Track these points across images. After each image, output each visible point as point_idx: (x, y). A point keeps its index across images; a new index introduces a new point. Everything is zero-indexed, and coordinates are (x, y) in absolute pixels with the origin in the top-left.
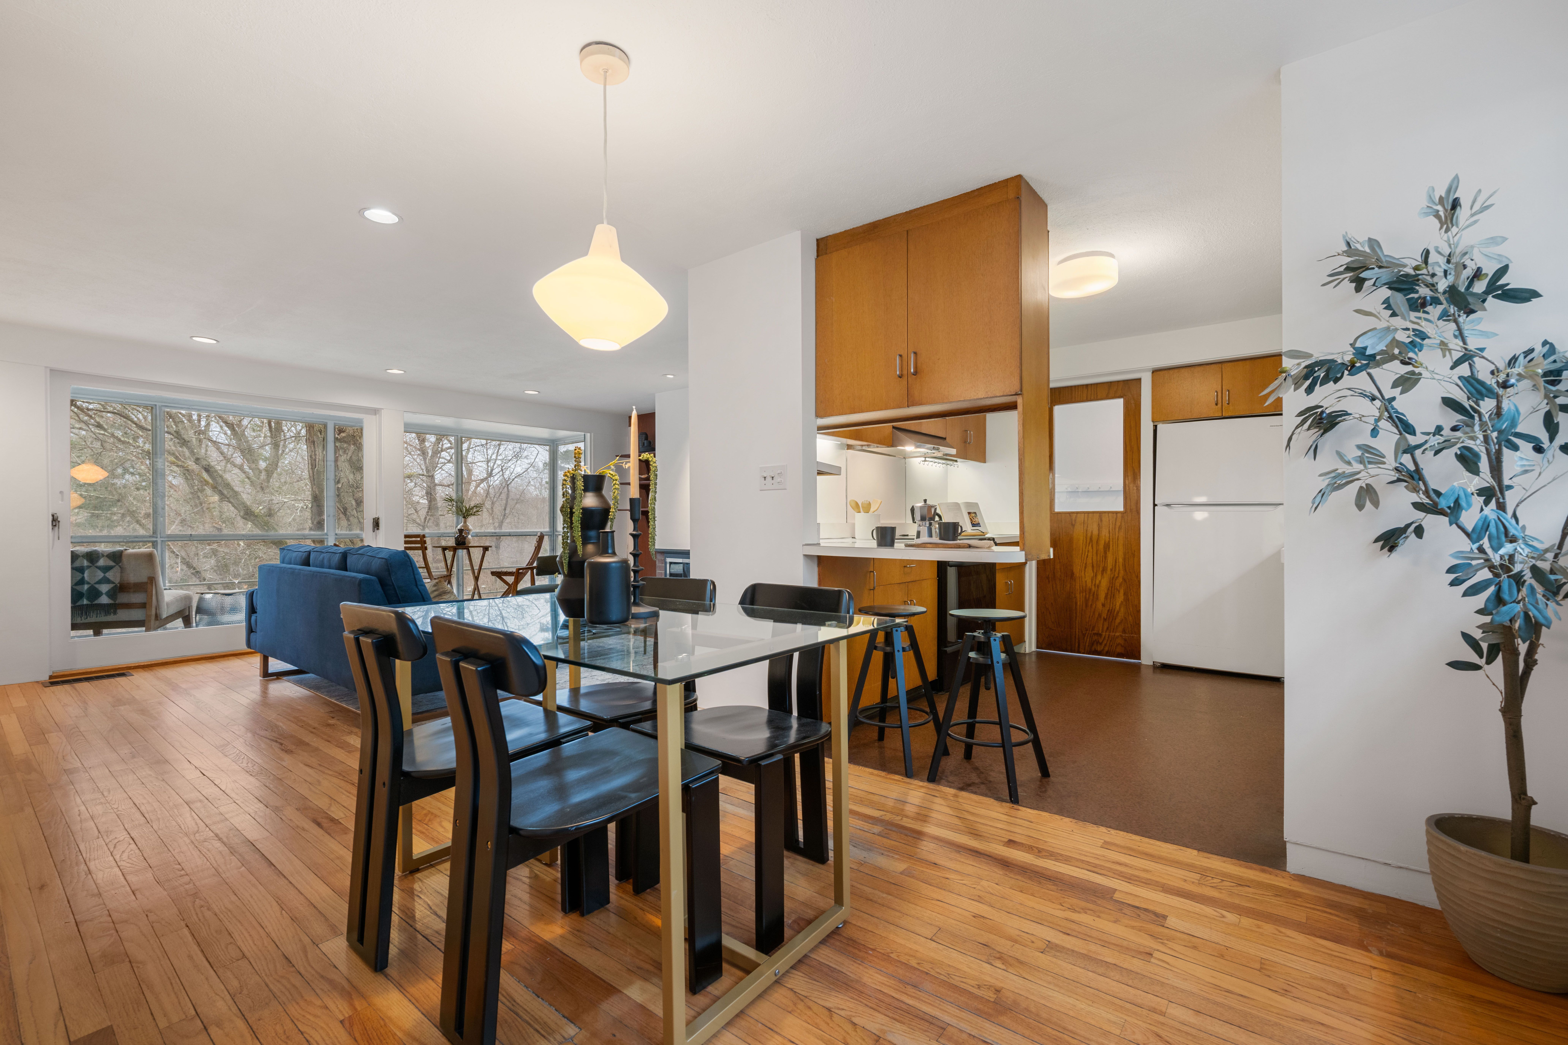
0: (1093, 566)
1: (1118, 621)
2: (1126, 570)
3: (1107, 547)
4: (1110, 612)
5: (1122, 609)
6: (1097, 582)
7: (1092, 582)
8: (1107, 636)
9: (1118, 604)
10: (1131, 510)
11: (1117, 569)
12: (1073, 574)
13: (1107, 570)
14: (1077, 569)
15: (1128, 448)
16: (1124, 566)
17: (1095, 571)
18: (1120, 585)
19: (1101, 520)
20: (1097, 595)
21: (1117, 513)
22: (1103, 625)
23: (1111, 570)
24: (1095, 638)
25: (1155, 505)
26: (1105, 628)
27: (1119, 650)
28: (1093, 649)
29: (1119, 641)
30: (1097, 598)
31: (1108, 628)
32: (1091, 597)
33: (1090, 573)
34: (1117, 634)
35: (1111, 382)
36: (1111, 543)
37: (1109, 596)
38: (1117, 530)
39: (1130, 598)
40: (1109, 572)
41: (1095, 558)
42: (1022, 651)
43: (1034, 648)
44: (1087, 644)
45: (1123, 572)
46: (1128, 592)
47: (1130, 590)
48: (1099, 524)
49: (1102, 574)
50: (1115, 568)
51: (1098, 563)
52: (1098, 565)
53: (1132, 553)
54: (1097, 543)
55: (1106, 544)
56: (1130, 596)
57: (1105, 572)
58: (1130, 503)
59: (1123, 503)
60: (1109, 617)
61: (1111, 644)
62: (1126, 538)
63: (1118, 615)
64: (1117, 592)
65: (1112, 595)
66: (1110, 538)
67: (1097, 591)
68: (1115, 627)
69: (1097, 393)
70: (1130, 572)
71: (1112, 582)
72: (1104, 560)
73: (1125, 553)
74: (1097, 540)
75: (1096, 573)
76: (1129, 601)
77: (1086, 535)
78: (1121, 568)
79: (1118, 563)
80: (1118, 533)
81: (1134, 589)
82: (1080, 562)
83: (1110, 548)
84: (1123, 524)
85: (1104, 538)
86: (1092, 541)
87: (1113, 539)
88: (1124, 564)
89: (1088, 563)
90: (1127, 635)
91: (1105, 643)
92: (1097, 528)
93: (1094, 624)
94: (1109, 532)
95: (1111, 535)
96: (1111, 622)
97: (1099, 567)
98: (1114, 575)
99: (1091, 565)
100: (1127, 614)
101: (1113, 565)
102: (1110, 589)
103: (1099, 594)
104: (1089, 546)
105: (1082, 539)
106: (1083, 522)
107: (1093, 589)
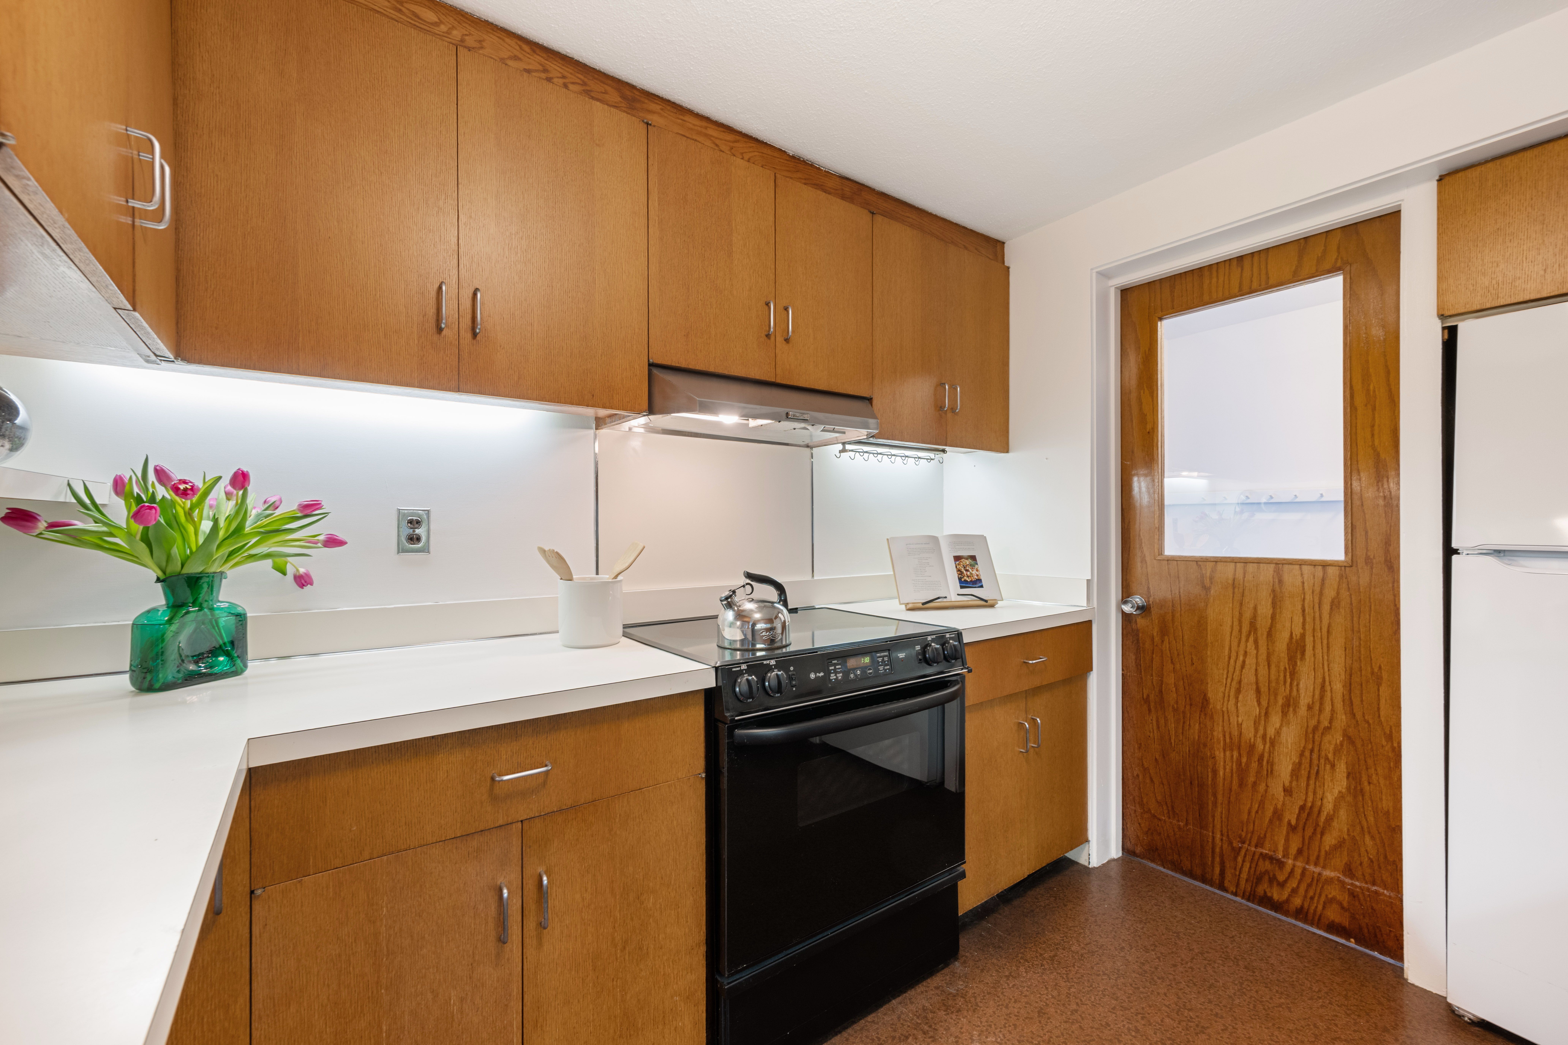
0: (1258, 691)
1: (1329, 840)
2: (1353, 715)
3: (1297, 649)
4: (1308, 812)
5: (1343, 814)
6: (1271, 732)
7: (1256, 730)
8: (1298, 872)
9: (1330, 798)
10: (1368, 561)
11: (1328, 708)
12: (1205, 701)
13: (1296, 706)
14: (1216, 692)
15: (1359, 400)
17: (1264, 703)
18: (1337, 751)
19: (1281, 582)
20: (1271, 763)
21: (1324, 565)
22: (1287, 840)
23: (1310, 708)
24: (1266, 866)
25: (1449, 552)
26: (1293, 850)
27: (1333, 914)
28: (1260, 890)
29: (1333, 892)
30: (1271, 772)
31: (1300, 852)
32: (1254, 765)
33: (1248, 707)
34: (1328, 873)
36: (1309, 640)
37: (1304, 773)
38: (1326, 608)
39: (1367, 788)
40: (1303, 711)
41: (1263, 671)
42: (1083, 861)
43: (1115, 851)
44: (1244, 876)
45: (1344, 717)
46: (1360, 773)
47: (1367, 769)
48: (1273, 591)
49: (1282, 712)
50: (1321, 704)
51: (1273, 684)
52: (1272, 690)
53: (1373, 673)
54: (1270, 634)
55: (1294, 640)
56: (1366, 784)
57: (1291, 709)
58: (1367, 539)
59: (1346, 540)
60: (1305, 823)
61: (1311, 893)
62: (1353, 630)
63: (1329, 825)
64: (1328, 767)
65: (1314, 772)
66: (1307, 627)
67: (1270, 752)
68: (1323, 853)
69: (1267, 274)
70: (1368, 722)
71: (1313, 737)
72: (1289, 680)
73: (1351, 669)
74: (1270, 629)
75: (1267, 708)
76: (1363, 796)
77: (1241, 614)
78: (1339, 705)
79: (1328, 694)
80: (1330, 614)
81: (1378, 769)
82: (1225, 676)
83: (1304, 651)
84: (1344, 594)
85: (1288, 624)
86: (1256, 630)
87: (1314, 630)
88: (1347, 697)
89: (1245, 681)
90: (1357, 883)
91: (1295, 885)
92: (1270, 600)
93: (1263, 833)
94: (1304, 611)
95: (1309, 619)
96: (1310, 838)
97: (1276, 695)
98: (1319, 722)
99: (1254, 687)
100: (1358, 828)
101: (1314, 696)
102: (1307, 754)
103: (1276, 760)
104: (1247, 640)
105: (1230, 623)
106: (1231, 582)
107: (1260, 746)
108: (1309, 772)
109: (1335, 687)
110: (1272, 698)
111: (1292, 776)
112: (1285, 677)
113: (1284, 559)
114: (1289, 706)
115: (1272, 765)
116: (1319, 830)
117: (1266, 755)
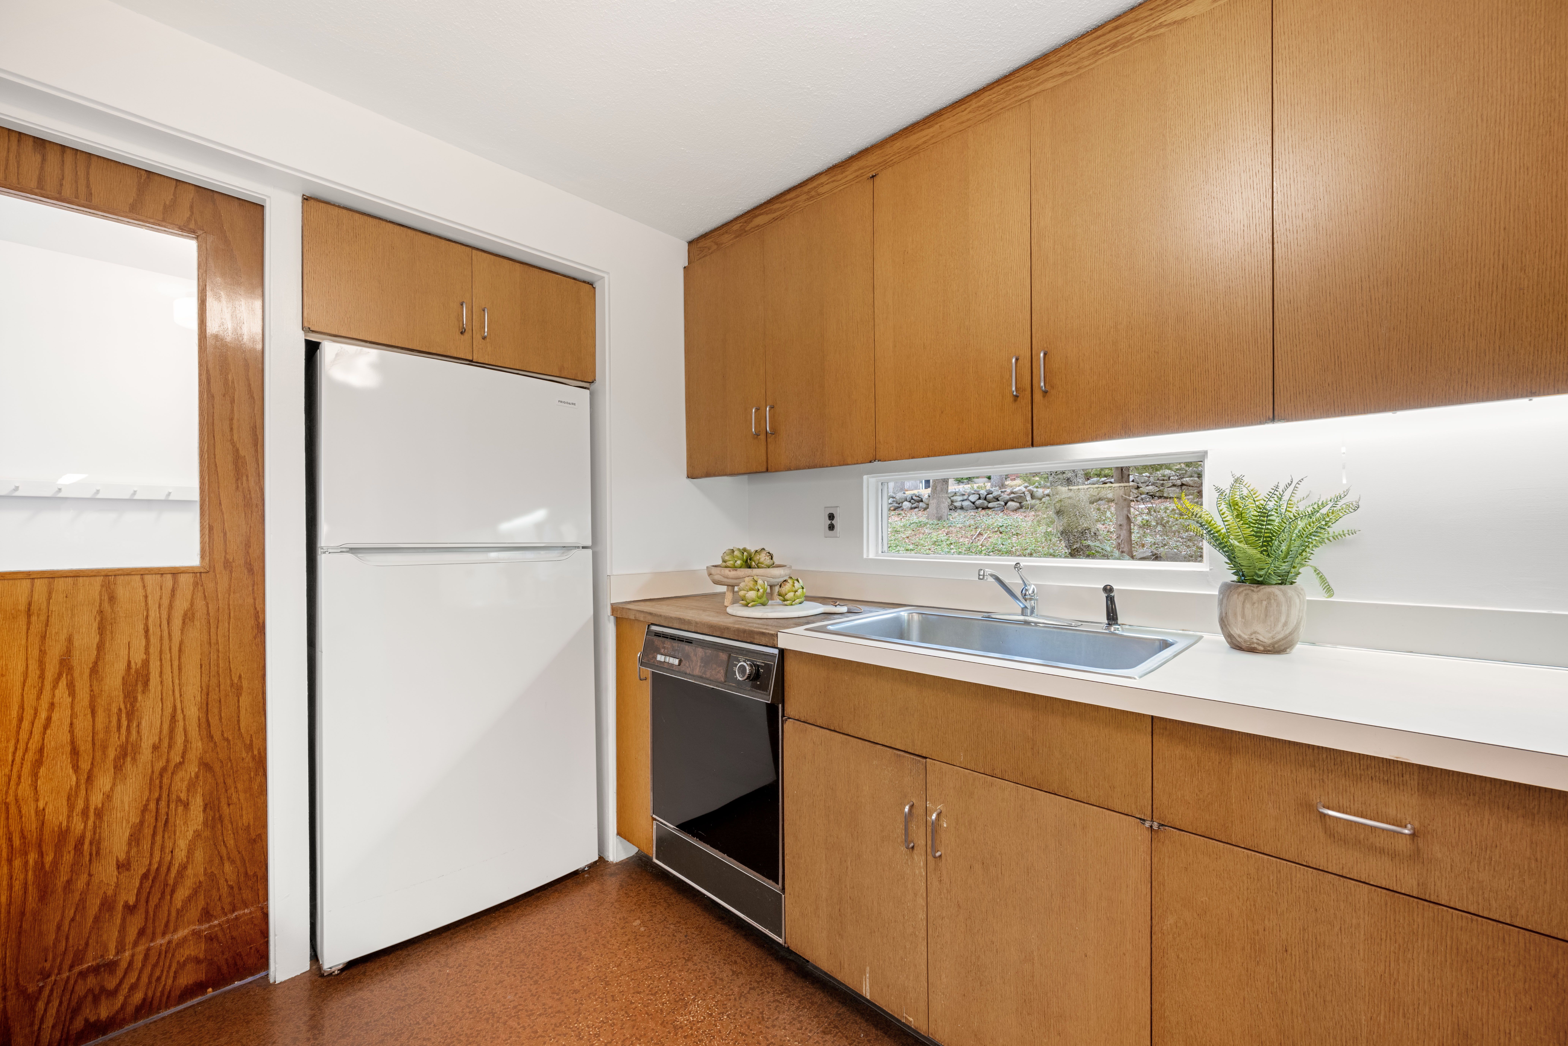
0: (74, 752)
1: (182, 894)
2: (211, 737)
3: (137, 680)
4: (153, 877)
5: (198, 854)
6: (96, 799)
7: (71, 807)
8: (139, 958)
9: (182, 845)
10: (228, 565)
11: (180, 739)
13: (136, 753)
16: (206, 725)
17: (85, 766)
18: (192, 786)
19: (112, 599)
20: (96, 842)
21: (175, 573)
22: (122, 929)
23: (155, 748)
24: (87, 983)
25: (314, 552)
26: (131, 936)
27: (186, 979)
28: (78, 1023)
29: (189, 950)
30: (96, 854)
31: (141, 932)
32: (68, 857)
33: (57, 778)
34: (181, 934)
35: (149, 175)
36: (154, 664)
37: (147, 831)
38: (177, 622)
39: (226, 810)
40: (146, 754)
41: (82, 721)
44: (49, 1022)
45: (200, 744)
46: (219, 799)
47: (226, 790)
48: (101, 612)
49: (115, 768)
50: (171, 738)
51: (101, 735)
52: (98, 743)
53: (232, 685)
54: (94, 670)
55: (133, 671)
56: (225, 807)
57: (129, 759)
58: (225, 542)
59: (202, 542)
60: (149, 893)
61: (157, 973)
62: (210, 643)
63: (182, 877)
64: (180, 809)
65: (161, 824)
66: (151, 650)
67: (95, 827)
68: (174, 914)
69: (88, 186)
70: (227, 740)
71: (161, 782)
72: (124, 723)
73: (208, 687)
74: (96, 663)
75: (90, 771)
76: (222, 822)
77: (43, 652)
78: (194, 732)
79: (181, 724)
80: (182, 631)
81: (238, 785)
82: (11, 750)
83: (148, 680)
84: (200, 604)
85: (124, 652)
86: (70, 669)
87: (161, 652)
88: (203, 720)
89: (50, 744)
90: (216, 922)
91: (133, 980)
92: (95, 625)
93: (82, 942)
94: (147, 631)
95: (154, 640)
96: (157, 906)
97: (104, 748)
98: (168, 761)
99: (68, 749)
100: (217, 861)
101: (161, 732)
102: (152, 806)
103: (105, 834)
104: (55, 687)
105: (21, 668)
106: (23, 607)
107: (78, 825)
108: (155, 827)
109: (188, 713)
110: (99, 754)
111: (129, 844)
112: (119, 720)
113: (119, 570)
114: (125, 755)
115: (99, 843)
116: (168, 890)
117: (89, 835)
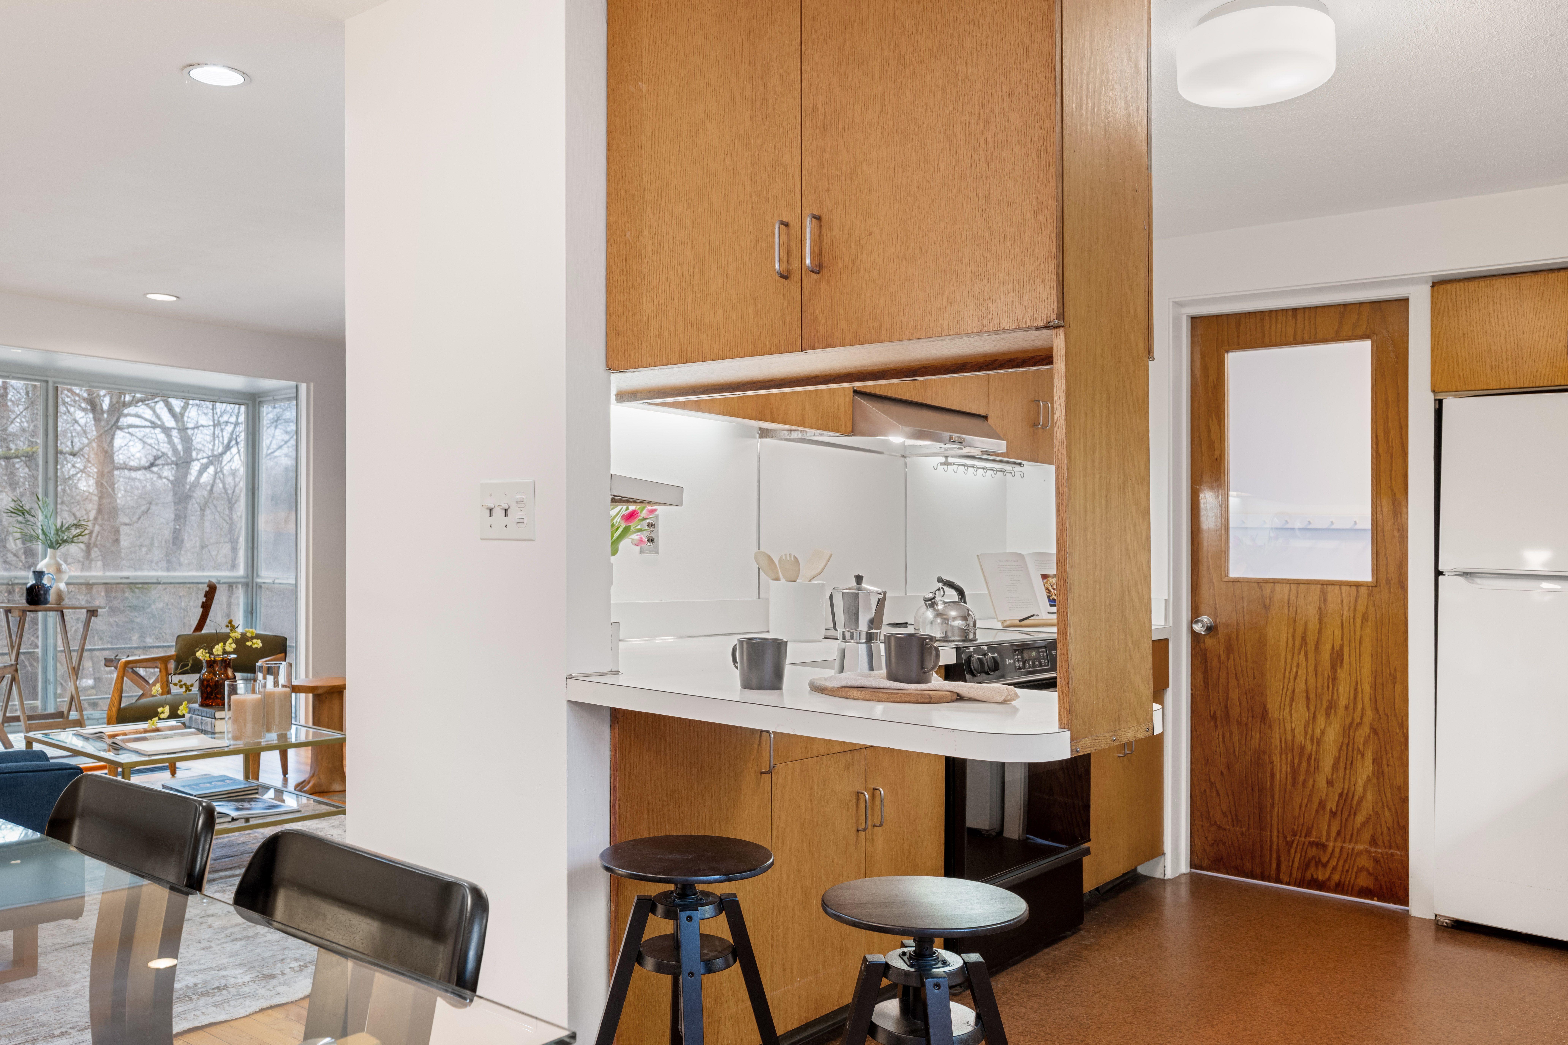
0: (1308, 698)
1: (1360, 818)
2: (1377, 710)
3: (1337, 658)
4: (1345, 797)
5: (1370, 795)
6: (1317, 733)
7: (1306, 732)
8: (1337, 850)
9: (1361, 783)
10: (1388, 581)
11: (1359, 707)
12: (1265, 711)
13: (1336, 708)
14: (1274, 702)
15: (1382, 448)
16: (1374, 700)
17: (1312, 708)
18: (1366, 742)
19: (1325, 600)
20: (1317, 761)
21: (1357, 585)
22: (1329, 826)
23: (1347, 708)
24: (1313, 852)
25: (1438, 573)
26: (1333, 834)
27: (1363, 881)
28: (1308, 875)
29: (1364, 862)
30: (1317, 768)
31: (1339, 833)
32: (1304, 764)
33: (1300, 712)
34: (1360, 847)
35: (1345, 305)
36: (1346, 649)
37: (1342, 765)
38: (1359, 621)
39: (1386, 770)
40: (1341, 711)
41: (1311, 680)
42: (1158, 875)
43: (1184, 868)
44: (1296, 865)
45: (1371, 713)
46: (1381, 758)
47: (1386, 754)
48: (1320, 608)
49: (1326, 714)
50: (1355, 704)
51: (1319, 691)
52: (1318, 696)
53: (1390, 674)
54: (1317, 647)
55: (1335, 651)
56: (1385, 766)
57: (1333, 711)
58: (1387, 564)
59: (1373, 564)
60: (1343, 808)
61: (1346, 867)
62: (1377, 640)
63: (1360, 806)
64: (1360, 756)
65: (1349, 763)
66: (1345, 639)
67: (1316, 751)
68: (1355, 831)
69: (1316, 329)
70: (1387, 715)
71: (1349, 733)
72: (1331, 686)
73: (1376, 672)
74: (1317, 642)
75: (1315, 713)
76: (1383, 776)
77: (1294, 630)
78: (1367, 704)
79: (1360, 695)
80: (1361, 627)
81: (1394, 753)
82: (1281, 687)
83: (1343, 659)
84: (1371, 610)
85: (1331, 637)
86: (1306, 643)
87: (1350, 641)
88: (1373, 696)
89: (1297, 690)
90: (1379, 850)
91: (1334, 864)
92: (1317, 617)
93: (1311, 823)
94: (1342, 625)
95: (1346, 632)
96: (1347, 820)
97: (1321, 699)
98: (1353, 719)
99: (1305, 694)
100: (1380, 804)
101: (1349, 697)
102: (1344, 748)
103: (1321, 757)
104: (1299, 654)
105: (1285, 639)
106: (1286, 601)
107: (1309, 747)
108: (1346, 763)
109: (1364, 689)
110: (1319, 702)
111: (1333, 769)
112: (1328, 683)
113: (1328, 581)
114: (1331, 708)
115: (1318, 762)
116: (1353, 811)
117: (1314, 753)
